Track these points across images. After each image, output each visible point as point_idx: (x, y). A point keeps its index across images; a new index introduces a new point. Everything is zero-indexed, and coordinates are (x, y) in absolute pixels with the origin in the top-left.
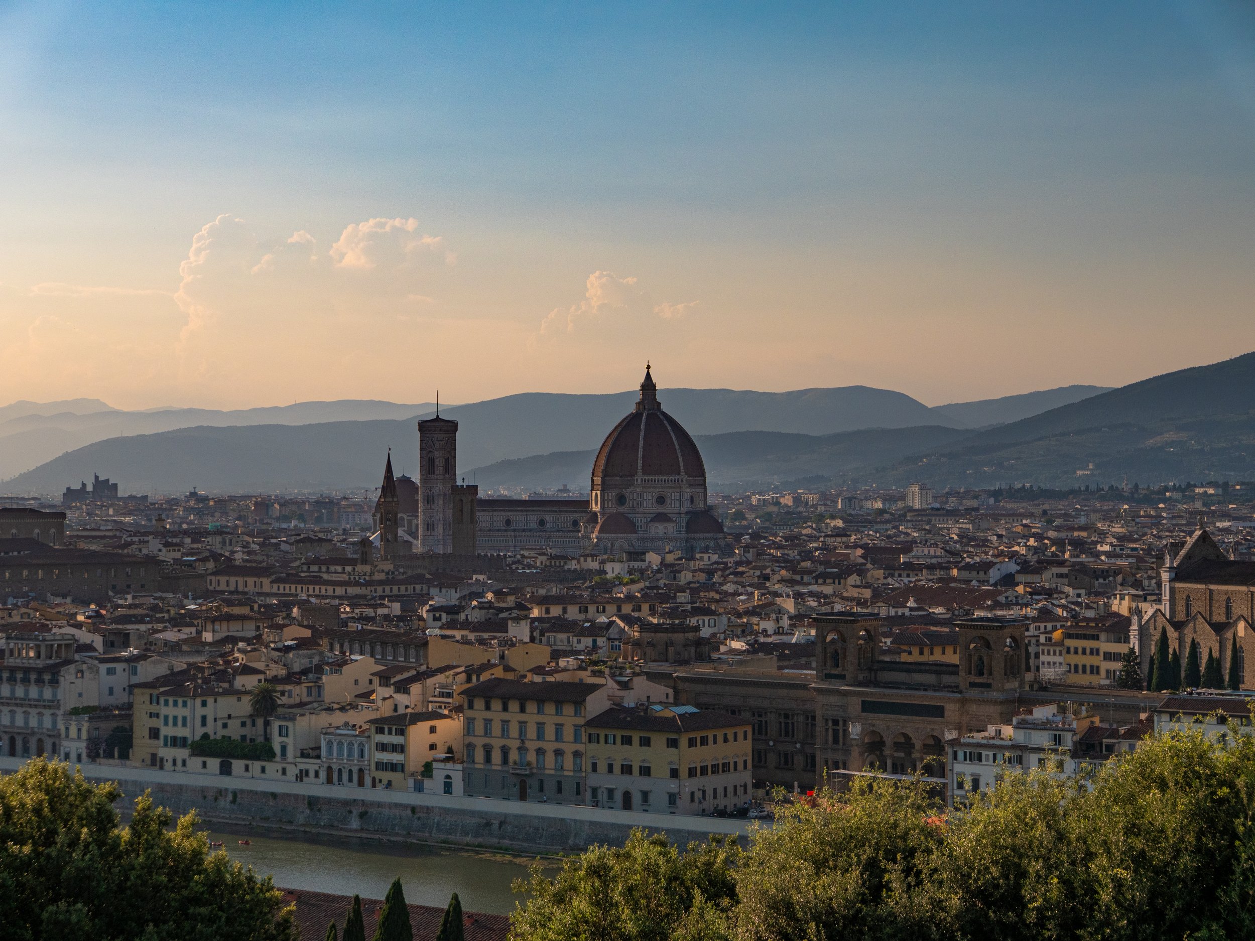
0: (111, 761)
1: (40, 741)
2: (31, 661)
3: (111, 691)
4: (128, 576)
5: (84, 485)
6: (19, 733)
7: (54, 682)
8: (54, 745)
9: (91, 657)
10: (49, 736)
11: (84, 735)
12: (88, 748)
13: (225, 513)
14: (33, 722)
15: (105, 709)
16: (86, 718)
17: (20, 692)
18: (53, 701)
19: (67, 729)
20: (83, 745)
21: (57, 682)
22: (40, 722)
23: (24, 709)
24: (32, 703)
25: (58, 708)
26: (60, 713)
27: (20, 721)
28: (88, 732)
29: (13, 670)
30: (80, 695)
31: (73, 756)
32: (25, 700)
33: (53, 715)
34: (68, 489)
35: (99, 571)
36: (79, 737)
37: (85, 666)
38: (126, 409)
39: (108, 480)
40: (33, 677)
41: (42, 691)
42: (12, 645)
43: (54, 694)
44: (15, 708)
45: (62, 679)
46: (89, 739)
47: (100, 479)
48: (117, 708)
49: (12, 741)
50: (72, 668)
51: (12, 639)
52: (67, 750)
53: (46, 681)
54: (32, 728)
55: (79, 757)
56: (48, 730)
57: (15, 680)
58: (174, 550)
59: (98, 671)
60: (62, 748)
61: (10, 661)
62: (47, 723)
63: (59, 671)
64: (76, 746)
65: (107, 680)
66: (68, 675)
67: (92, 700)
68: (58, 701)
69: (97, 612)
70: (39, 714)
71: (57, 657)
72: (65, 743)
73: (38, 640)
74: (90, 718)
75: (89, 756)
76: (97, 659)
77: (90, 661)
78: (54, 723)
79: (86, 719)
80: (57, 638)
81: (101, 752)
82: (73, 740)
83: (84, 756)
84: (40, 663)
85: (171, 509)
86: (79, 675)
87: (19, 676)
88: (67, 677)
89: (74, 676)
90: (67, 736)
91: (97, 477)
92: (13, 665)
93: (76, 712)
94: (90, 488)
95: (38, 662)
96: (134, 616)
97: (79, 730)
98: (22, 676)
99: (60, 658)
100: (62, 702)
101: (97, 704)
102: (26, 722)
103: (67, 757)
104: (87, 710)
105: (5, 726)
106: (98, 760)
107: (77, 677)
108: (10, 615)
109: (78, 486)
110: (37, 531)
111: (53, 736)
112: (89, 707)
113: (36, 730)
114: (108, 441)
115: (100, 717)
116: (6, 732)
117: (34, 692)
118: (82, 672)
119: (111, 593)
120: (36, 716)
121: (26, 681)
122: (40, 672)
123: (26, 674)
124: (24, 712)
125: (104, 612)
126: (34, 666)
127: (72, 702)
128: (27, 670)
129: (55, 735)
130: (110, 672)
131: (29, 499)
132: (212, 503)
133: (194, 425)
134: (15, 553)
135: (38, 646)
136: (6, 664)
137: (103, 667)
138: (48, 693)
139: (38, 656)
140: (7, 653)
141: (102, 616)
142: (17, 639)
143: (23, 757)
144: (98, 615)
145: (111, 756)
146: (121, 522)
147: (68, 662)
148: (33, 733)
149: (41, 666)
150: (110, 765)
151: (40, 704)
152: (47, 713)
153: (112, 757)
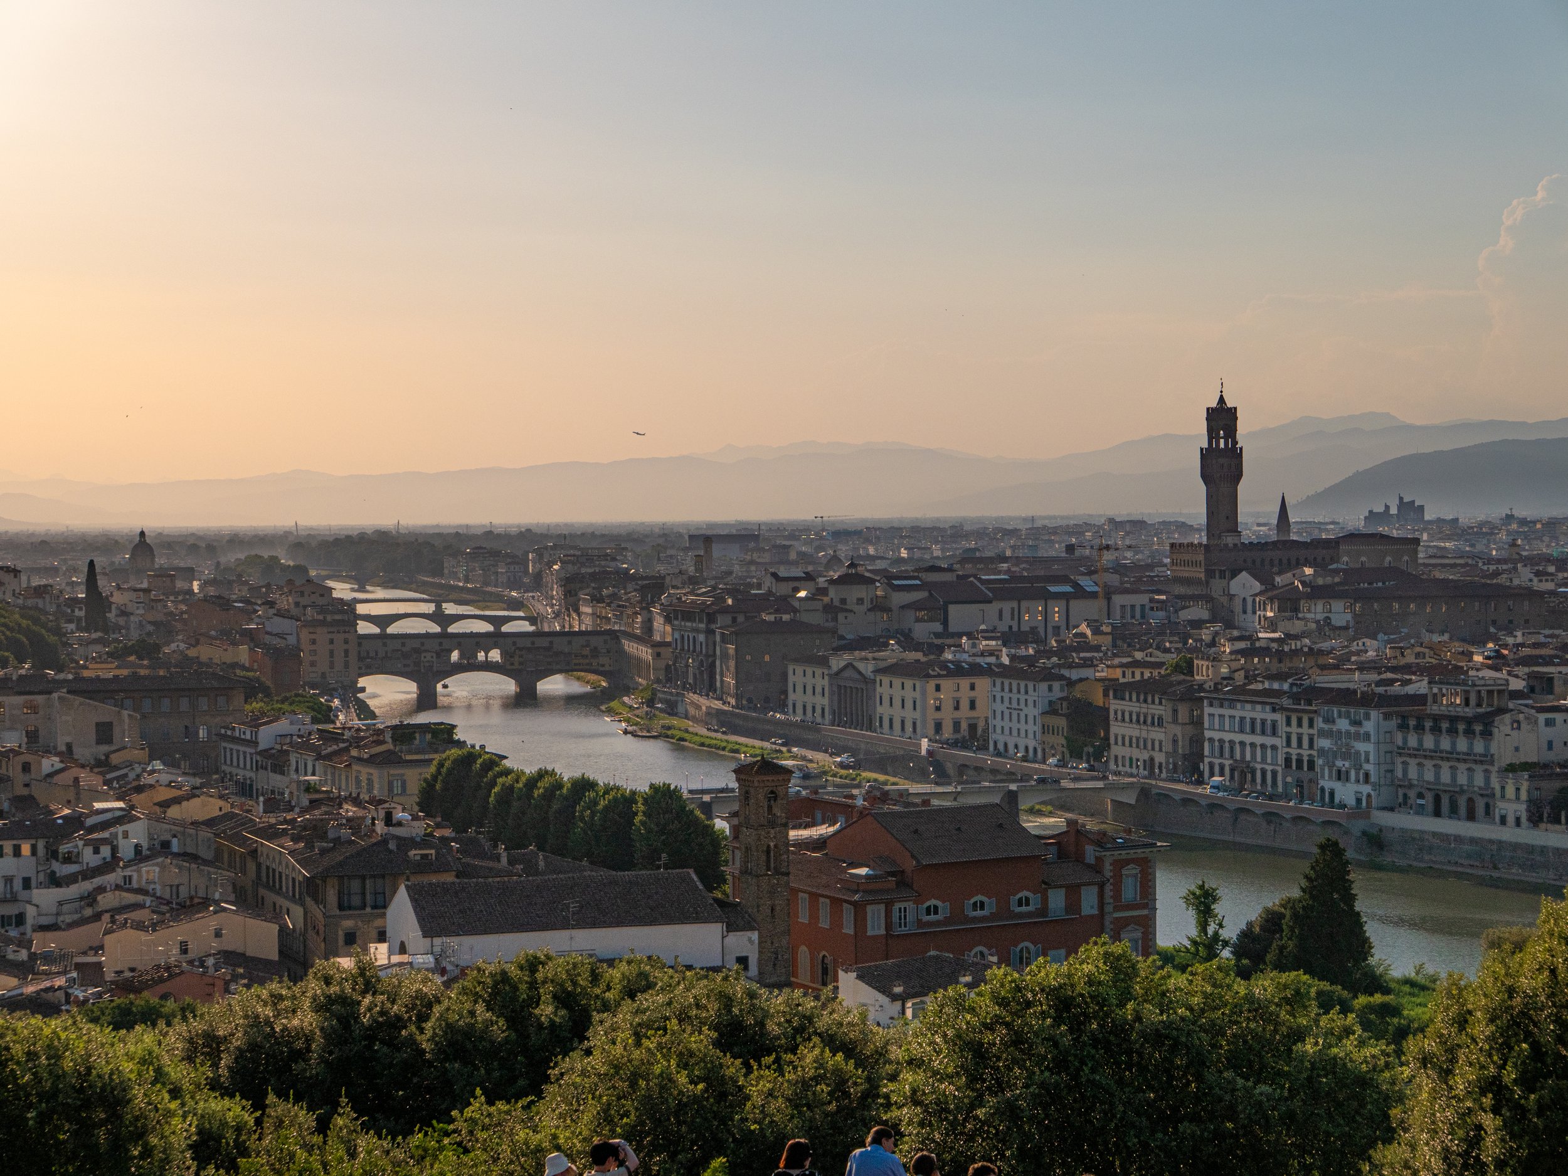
0: (1557, 827)
1: (1470, 801)
2: (1458, 709)
3: (1550, 745)
4: (1510, 610)
5: (1387, 507)
6: (1445, 791)
7: (1487, 734)
8: (1487, 806)
9: (1526, 706)
10: (1482, 795)
11: (1524, 795)
12: (1528, 810)
13: (1555, 538)
14: (1462, 779)
15: (1545, 766)
16: (1526, 775)
17: (1445, 744)
18: (1485, 756)
19: (1503, 788)
20: (1523, 807)
21: (1491, 734)
22: (1471, 779)
23: (1468, 765)
24: (1461, 756)
25: (1492, 763)
26: (1494, 769)
27: (1446, 777)
28: (1528, 792)
29: (1437, 719)
30: (1517, 749)
31: (1511, 820)
32: (1451, 753)
33: (1486, 771)
34: (1371, 512)
35: (1477, 604)
36: (1518, 798)
37: (1521, 716)
38: (1418, 423)
39: (1413, 502)
40: (1461, 727)
41: (1472, 744)
42: (1435, 690)
43: (1487, 748)
44: (1440, 762)
45: (1495, 730)
46: (1530, 801)
47: (1405, 500)
48: (1560, 766)
49: (1437, 799)
50: (1507, 718)
51: (1436, 683)
52: (1503, 812)
53: (1477, 732)
54: (1461, 786)
55: (1518, 822)
56: (1480, 788)
57: (1440, 731)
58: (1547, 580)
59: (1536, 722)
60: (1497, 810)
61: (1434, 709)
62: (1479, 780)
63: (1493, 721)
64: (1513, 806)
65: (1547, 733)
66: (1503, 726)
67: (1530, 755)
68: (1492, 756)
69: (1497, 651)
70: (1469, 769)
71: (1489, 705)
72: (1501, 804)
73: (1467, 685)
74: (1530, 777)
75: (1529, 820)
76: (1533, 707)
77: (1526, 710)
78: (1487, 780)
79: (1526, 777)
80: (1488, 682)
81: (1545, 815)
82: (1509, 800)
83: (1524, 820)
84: (1469, 712)
85: (1492, 534)
86: (1515, 725)
87: (1445, 725)
88: (1502, 728)
89: (1509, 727)
90: (1503, 796)
91: (1401, 499)
92: (1437, 712)
93: (1512, 768)
94: (1394, 511)
95: (1467, 710)
96: (1541, 656)
97: (1518, 789)
98: (1448, 725)
99: (1492, 706)
100: (1496, 757)
101: (1535, 760)
102: (1454, 777)
103: (1503, 821)
104: (1525, 766)
105: (1428, 783)
106: (1543, 826)
107: (1513, 729)
108: (1402, 654)
109: (1381, 509)
110: (1388, 559)
111: (1487, 795)
112: (1527, 763)
113: (1465, 788)
114: (1404, 458)
115: (1542, 776)
116: (1429, 789)
117: (1462, 745)
118: (1518, 722)
119: (1492, 630)
120: (1466, 772)
121: (1453, 731)
122: (1469, 721)
123: (1452, 723)
124: (1451, 767)
125: (1506, 652)
126: (1461, 714)
127: (1508, 758)
128: (1454, 720)
129: (1488, 795)
130: (1549, 723)
131: (1327, 524)
132: (1539, 526)
133: (1497, 439)
134: (1380, 584)
135: (1467, 692)
136: (1428, 712)
137: (1542, 717)
138: (1479, 747)
139: (1467, 702)
140: (1430, 699)
141: (1504, 657)
142: (1441, 683)
143: (1450, 817)
144: (1498, 655)
145: (1557, 821)
146: (1445, 548)
147: (1502, 711)
148: (1462, 791)
149: (1470, 715)
150: (1556, 832)
151: (1469, 758)
152: (1479, 770)
153: (1559, 822)
